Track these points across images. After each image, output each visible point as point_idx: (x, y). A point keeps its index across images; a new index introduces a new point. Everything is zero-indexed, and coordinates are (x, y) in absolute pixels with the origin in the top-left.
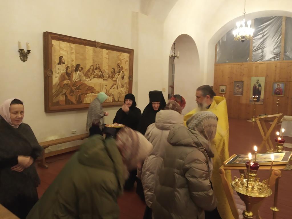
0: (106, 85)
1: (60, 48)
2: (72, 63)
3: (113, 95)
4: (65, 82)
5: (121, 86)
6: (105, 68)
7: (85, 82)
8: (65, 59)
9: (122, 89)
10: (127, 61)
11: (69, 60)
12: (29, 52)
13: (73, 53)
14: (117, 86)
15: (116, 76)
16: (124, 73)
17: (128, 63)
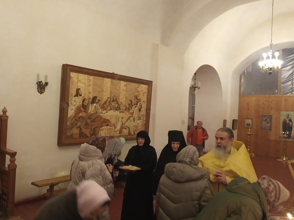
0: (122, 118)
1: (78, 80)
2: (89, 95)
3: (129, 128)
4: (81, 114)
5: (137, 118)
6: (123, 100)
7: (101, 115)
8: (82, 91)
9: (138, 121)
10: (145, 93)
11: (86, 92)
12: (47, 84)
13: (91, 85)
14: (134, 119)
15: (133, 109)
16: (141, 105)
17: (146, 95)
